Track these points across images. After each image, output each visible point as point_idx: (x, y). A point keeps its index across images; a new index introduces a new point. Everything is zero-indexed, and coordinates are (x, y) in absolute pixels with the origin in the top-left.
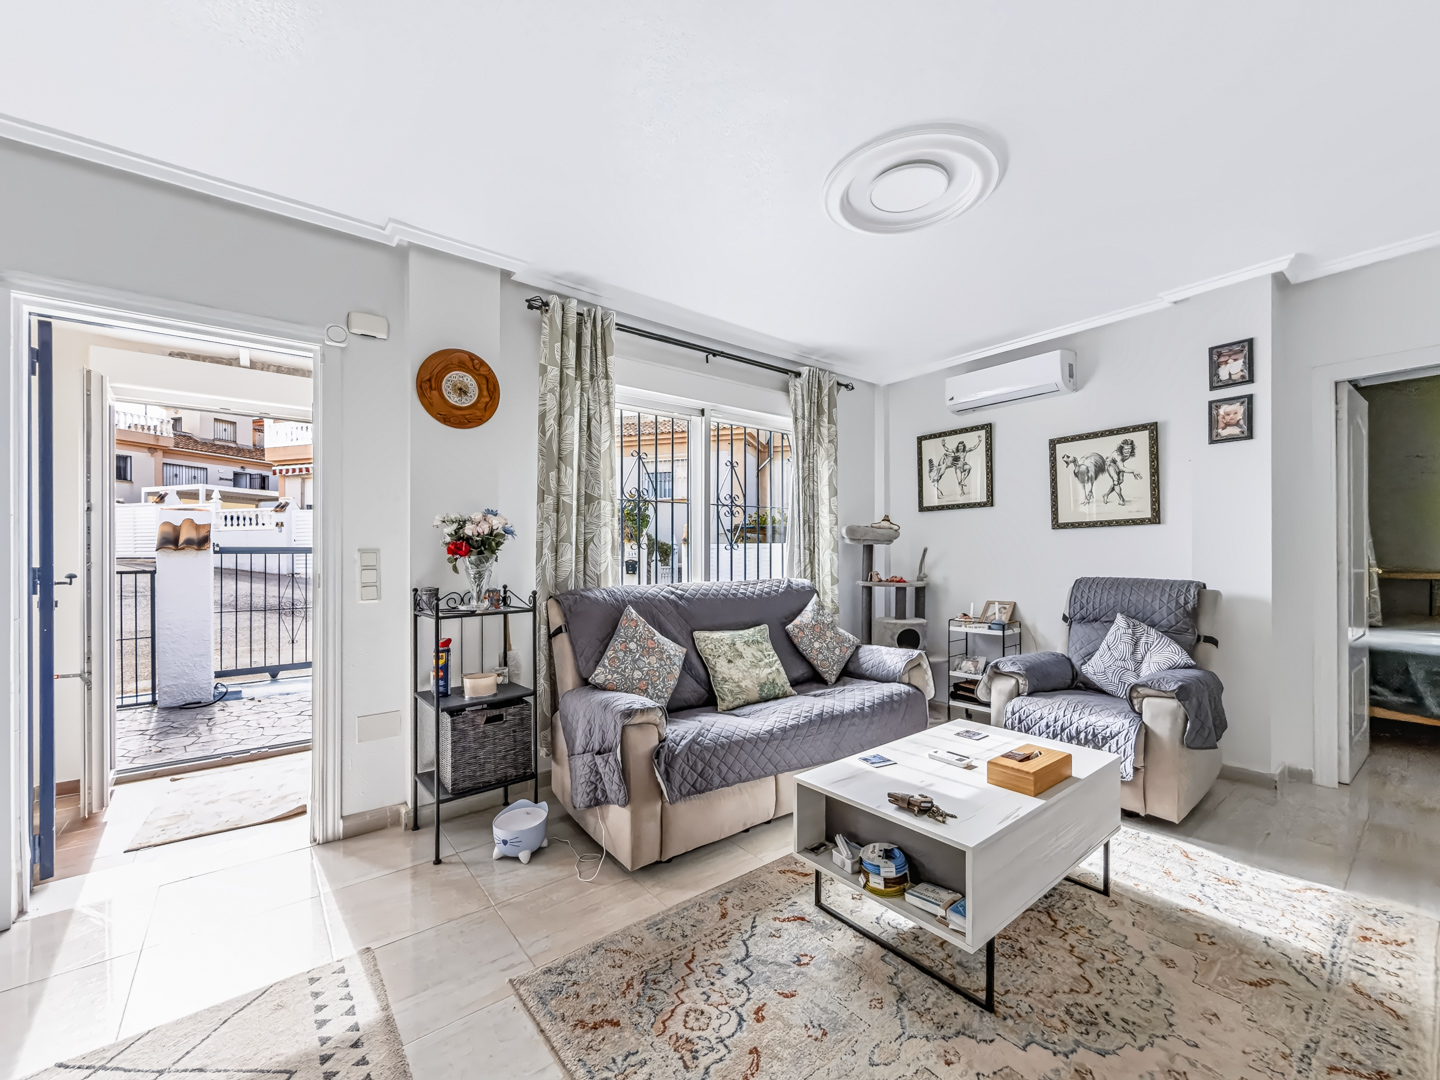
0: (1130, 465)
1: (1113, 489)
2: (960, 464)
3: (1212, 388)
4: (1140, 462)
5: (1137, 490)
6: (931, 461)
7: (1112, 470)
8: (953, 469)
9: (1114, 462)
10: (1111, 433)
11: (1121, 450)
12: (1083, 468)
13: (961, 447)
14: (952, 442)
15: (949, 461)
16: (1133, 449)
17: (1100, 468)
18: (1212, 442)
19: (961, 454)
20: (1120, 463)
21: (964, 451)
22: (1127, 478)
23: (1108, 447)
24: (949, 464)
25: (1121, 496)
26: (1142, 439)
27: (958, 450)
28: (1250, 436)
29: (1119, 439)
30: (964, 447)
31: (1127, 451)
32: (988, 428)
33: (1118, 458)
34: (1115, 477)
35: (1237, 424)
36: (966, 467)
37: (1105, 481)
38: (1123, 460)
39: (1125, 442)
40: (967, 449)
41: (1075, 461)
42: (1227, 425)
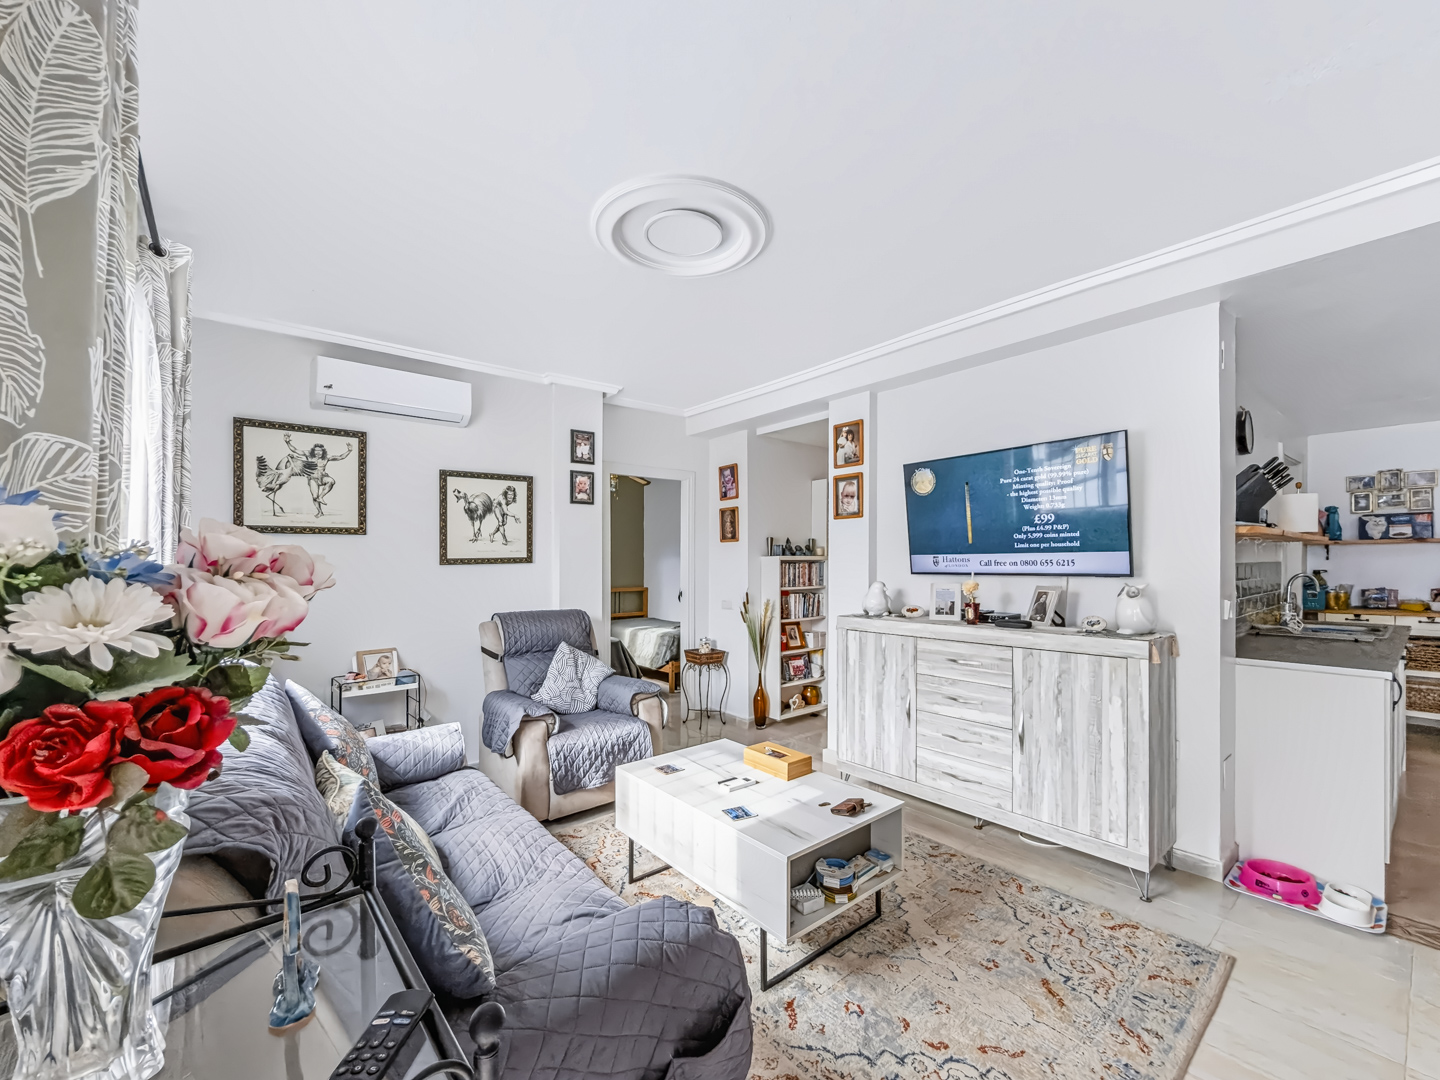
0: (511, 509)
1: (498, 530)
2: (317, 474)
3: (573, 461)
4: (518, 509)
5: (516, 530)
6: (261, 461)
7: (497, 511)
8: (304, 479)
9: (500, 504)
10: (500, 477)
11: (505, 494)
12: (473, 505)
13: (318, 451)
14: (304, 442)
15: (297, 466)
16: (515, 496)
17: (488, 509)
18: (572, 502)
19: (320, 463)
20: (504, 506)
21: (324, 456)
22: (510, 520)
23: (496, 490)
24: (297, 470)
25: (504, 536)
26: (521, 488)
27: (312, 454)
28: (592, 503)
29: (504, 484)
30: (324, 452)
31: (509, 496)
32: (362, 437)
33: (503, 502)
34: (501, 519)
35: (586, 492)
36: (326, 480)
37: (491, 522)
38: (507, 504)
39: (509, 488)
40: (329, 455)
41: (465, 497)
42: (580, 491)
